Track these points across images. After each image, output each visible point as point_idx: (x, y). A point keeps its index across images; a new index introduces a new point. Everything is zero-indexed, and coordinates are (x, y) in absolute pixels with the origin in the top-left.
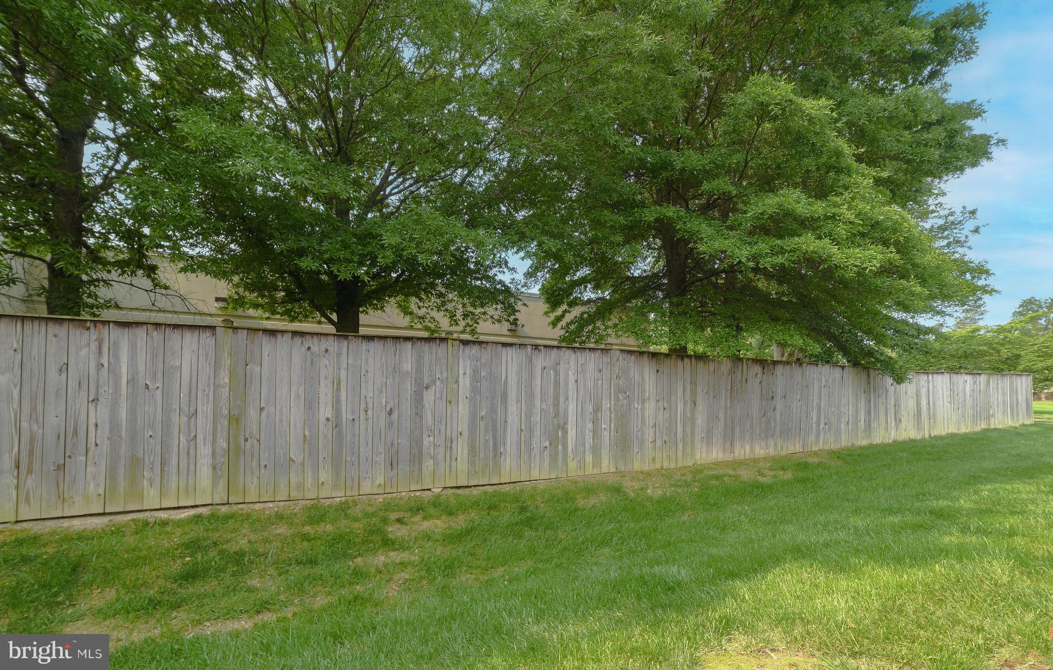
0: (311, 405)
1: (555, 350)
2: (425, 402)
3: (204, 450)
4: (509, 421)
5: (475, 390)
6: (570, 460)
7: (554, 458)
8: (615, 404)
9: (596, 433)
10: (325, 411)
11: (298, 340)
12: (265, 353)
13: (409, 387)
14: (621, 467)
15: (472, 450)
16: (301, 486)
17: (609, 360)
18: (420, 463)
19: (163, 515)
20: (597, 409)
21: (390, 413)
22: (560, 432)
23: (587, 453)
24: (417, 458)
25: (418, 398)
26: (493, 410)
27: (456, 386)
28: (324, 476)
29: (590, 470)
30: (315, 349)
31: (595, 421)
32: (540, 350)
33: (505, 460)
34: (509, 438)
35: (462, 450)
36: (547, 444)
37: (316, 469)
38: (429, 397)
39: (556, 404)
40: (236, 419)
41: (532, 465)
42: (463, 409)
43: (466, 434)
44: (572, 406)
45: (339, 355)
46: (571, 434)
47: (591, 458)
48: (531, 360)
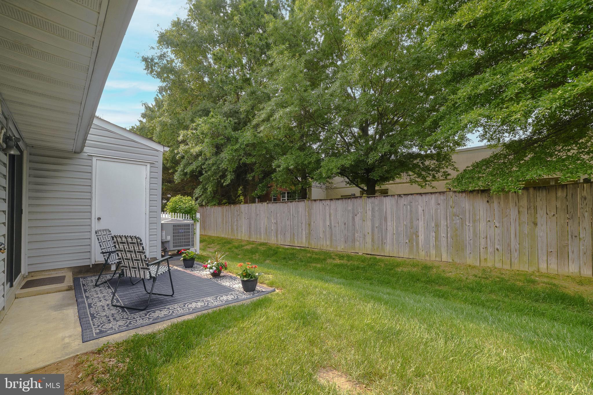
0: (324, 221)
1: (410, 196)
2: (356, 221)
3: (304, 233)
4: (388, 229)
5: (373, 216)
6: (420, 251)
7: (411, 248)
8: (450, 223)
9: (437, 238)
10: (328, 223)
11: (321, 202)
12: (314, 206)
13: (351, 215)
14: (457, 261)
15: (373, 240)
16: (323, 245)
17: (445, 198)
18: (354, 243)
19: (297, 248)
20: (437, 226)
21: (345, 224)
22: (414, 237)
23: (431, 248)
24: (354, 241)
25: (353, 219)
26: (381, 224)
27: (366, 214)
28: (328, 243)
29: (433, 258)
30: (325, 204)
31: (437, 232)
32: (402, 197)
33: (387, 246)
34: (388, 237)
35: (369, 239)
36: (407, 241)
37: (326, 240)
38: (357, 219)
39: (411, 222)
40: (310, 225)
41: (400, 250)
42: (369, 223)
43: (370, 233)
44: (421, 224)
45: (331, 205)
46: (421, 238)
47: (434, 252)
48: (397, 202)
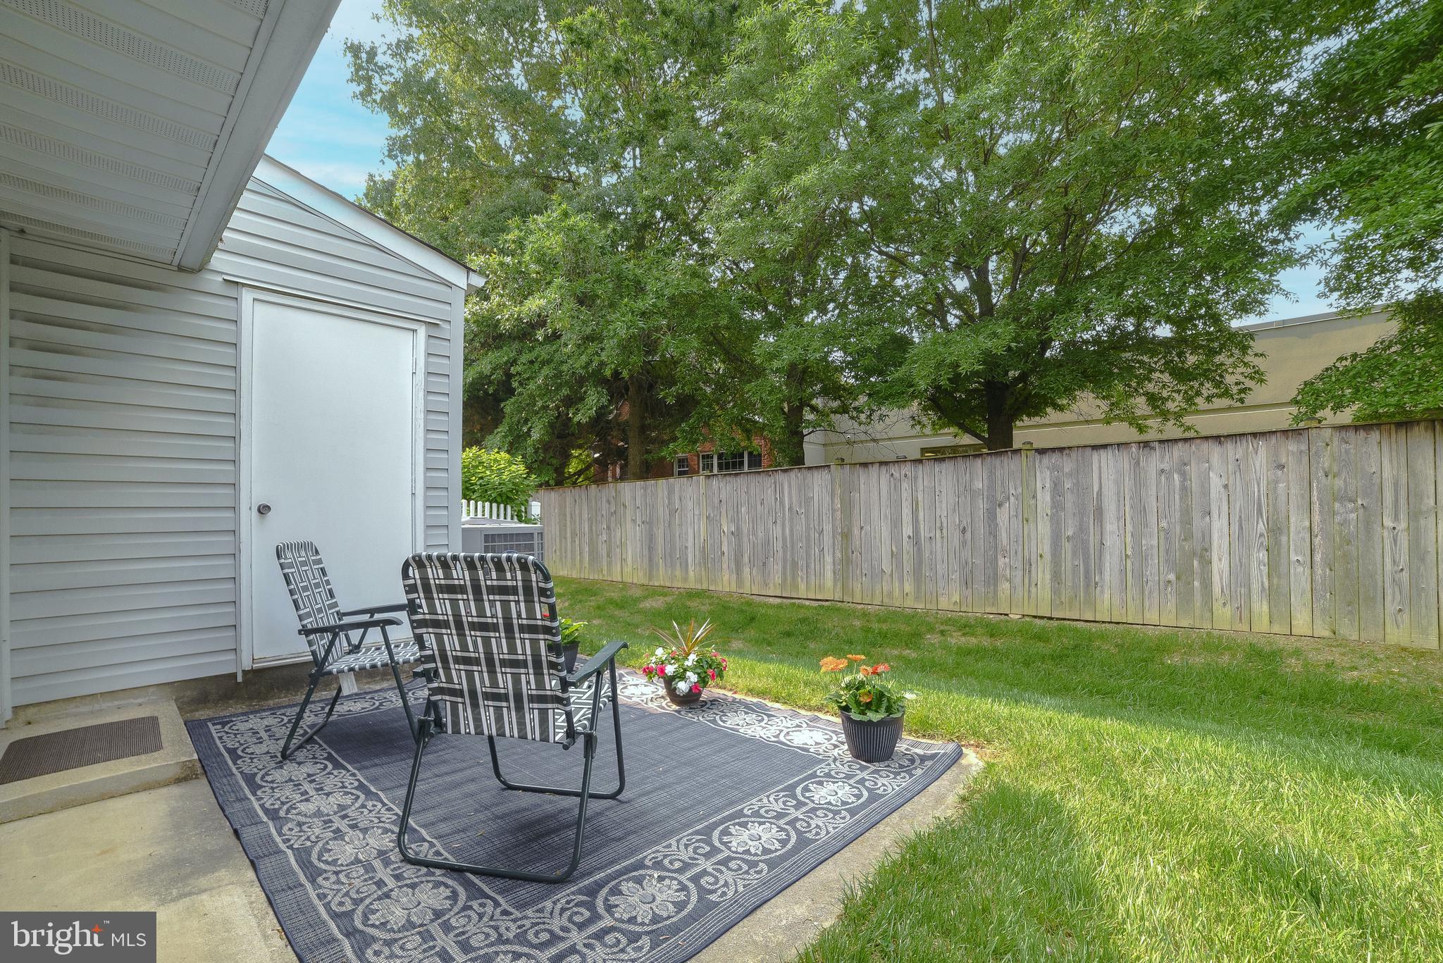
0: (896, 523)
1: (1180, 444)
2: (999, 520)
3: (829, 559)
4: (1108, 543)
5: (1057, 506)
6: (1217, 606)
7: (1185, 599)
8: (1323, 521)
9: (1274, 566)
10: (908, 530)
11: (884, 469)
12: (862, 481)
13: (982, 505)
14: (1349, 631)
15: (1056, 576)
16: (890, 594)
17: (1304, 447)
18: (996, 585)
19: (807, 603)
20: (1276, 530)
21: (964, 531)
22: (1196, 563)
23: (1255, 597)
24: (993, 579)
25: (992, 516)
26: (1082, 529)
27: (1033, 502)
28: (908, 587)
29: (1262, 625)
30: (897, 475)
31: (1274, 551)
32: (1153, 449)
33: (1102, 592)
34: (1107, 565)
35: (1043, 575)
36: (1172, 577)
37: (902, 581)
38: (1003, 515)
39: (1186, 520)
40: (847, 535)
41: (1147, 603)
42: (1044, 528)
43: (1048, 557)
44: (1219, 526)
45: (916, 478)
46: (1220, 566)
47: (1265, 608)
48: (1138, 463)
